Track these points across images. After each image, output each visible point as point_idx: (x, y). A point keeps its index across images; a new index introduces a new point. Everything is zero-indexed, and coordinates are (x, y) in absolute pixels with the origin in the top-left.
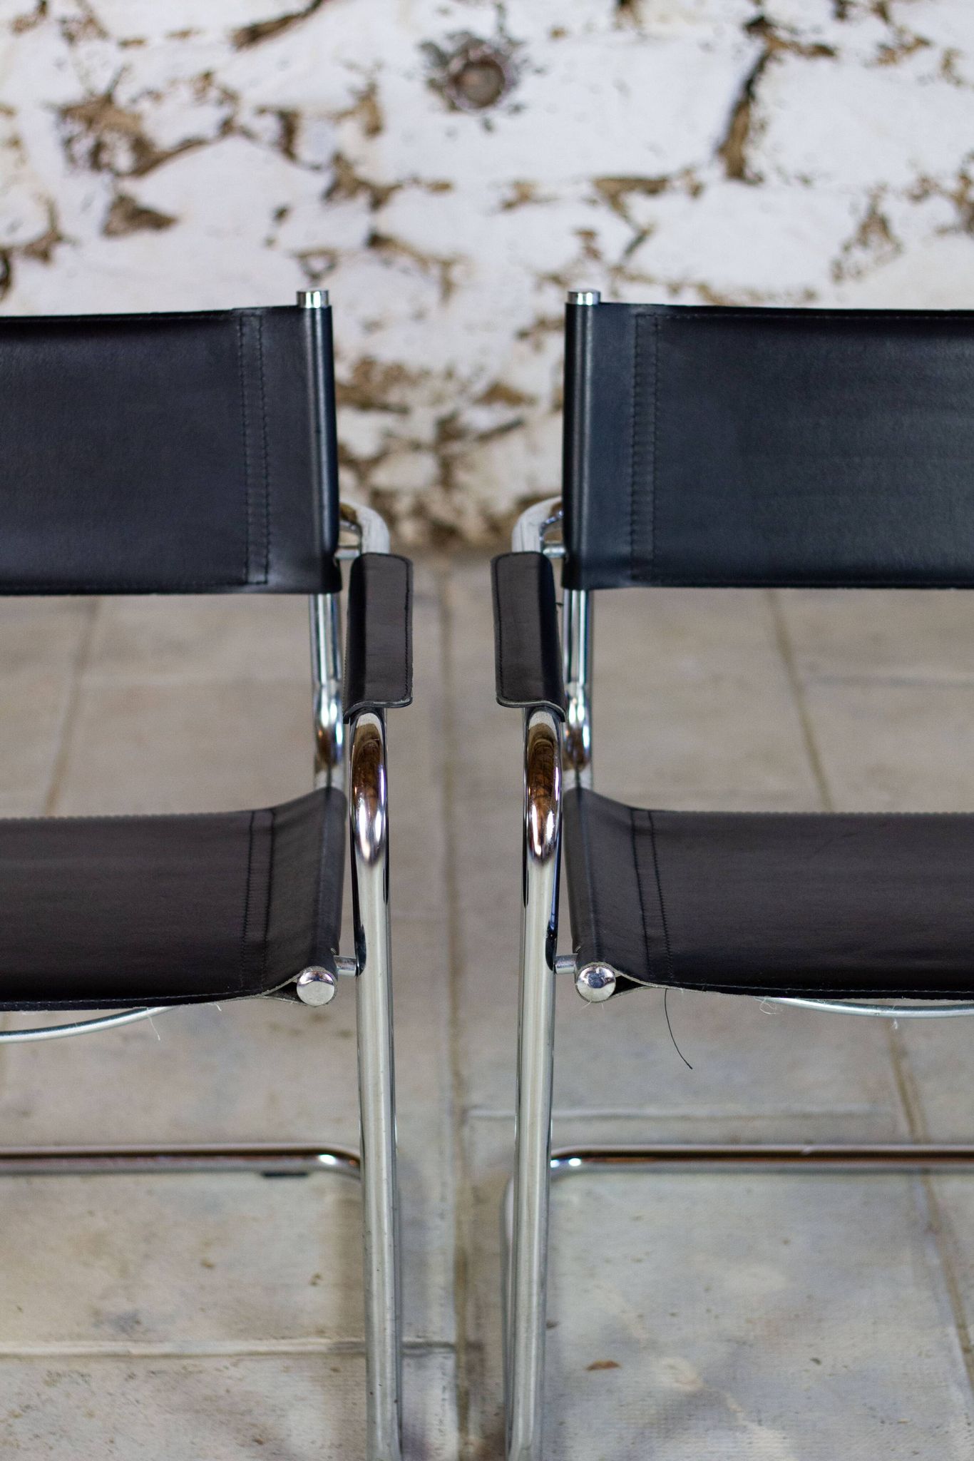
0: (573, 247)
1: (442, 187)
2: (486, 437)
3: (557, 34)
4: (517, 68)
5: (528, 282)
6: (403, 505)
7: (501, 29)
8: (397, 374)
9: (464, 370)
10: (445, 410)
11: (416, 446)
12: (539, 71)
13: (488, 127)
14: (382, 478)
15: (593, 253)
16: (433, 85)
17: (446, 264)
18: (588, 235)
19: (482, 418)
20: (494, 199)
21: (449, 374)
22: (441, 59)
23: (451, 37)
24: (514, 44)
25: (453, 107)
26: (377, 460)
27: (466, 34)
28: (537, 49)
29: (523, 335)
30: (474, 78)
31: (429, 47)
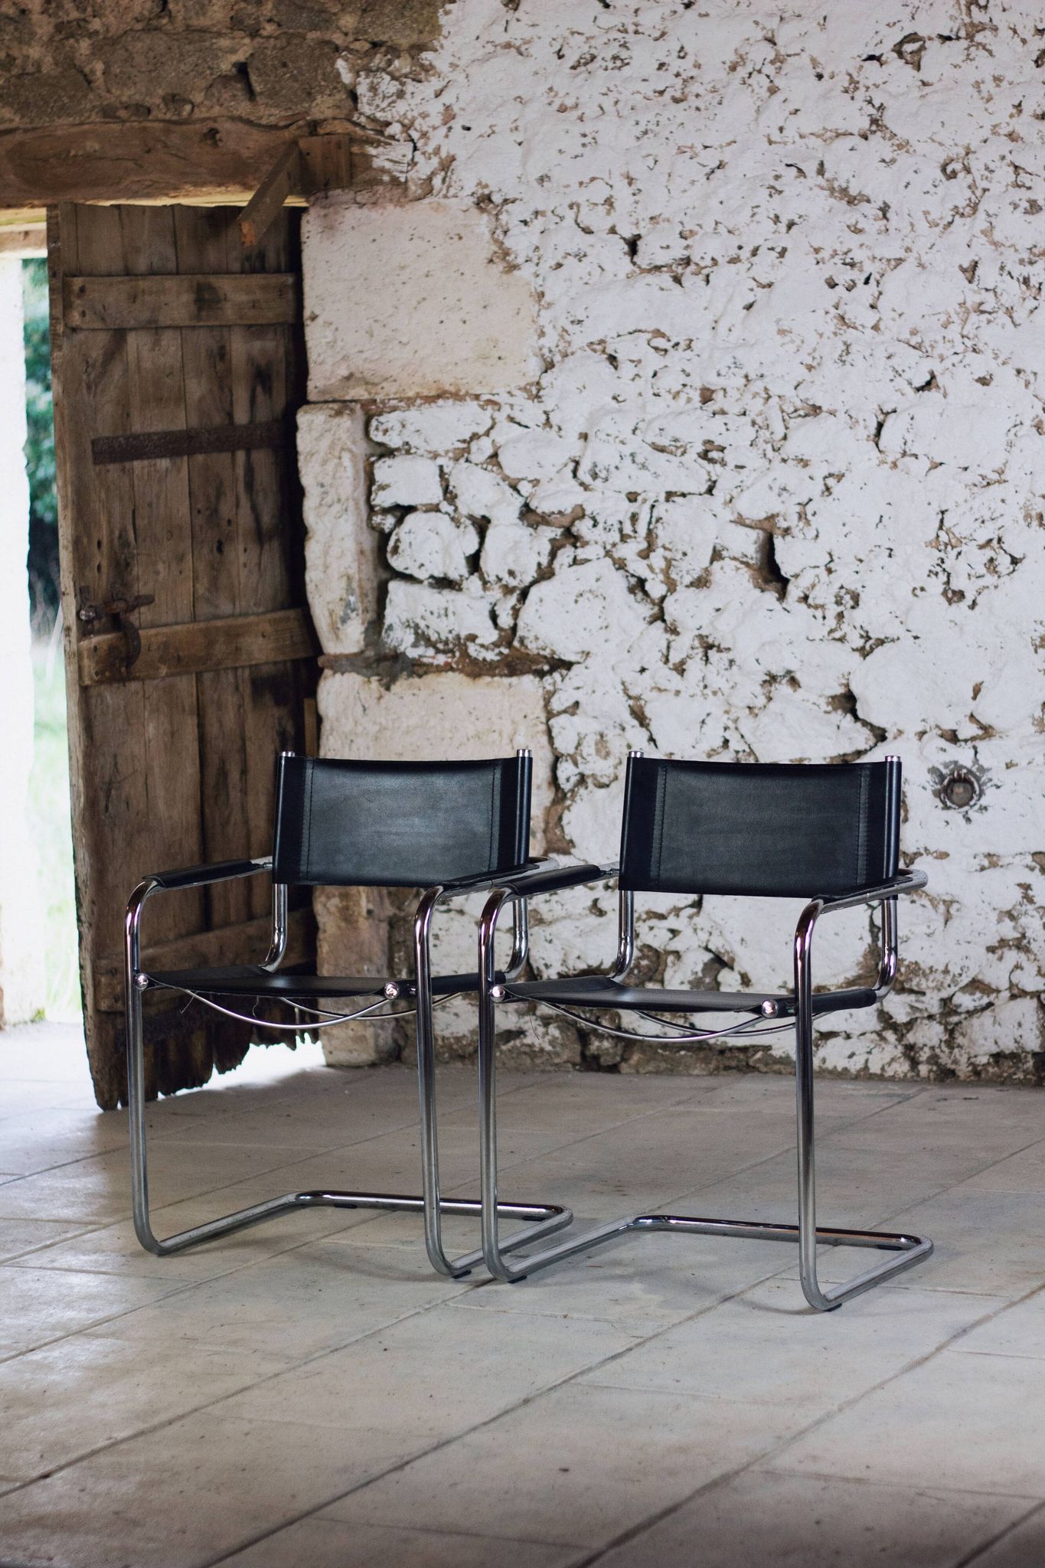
0: (1018, 893)
1: (943, 855)
2: (970, 1013)
3: (1009, 766)
4: (985, 784)
5: (994, 917)
6: (924, 1055)
7: (976, 761)
8: (915, 969)
9: (955, 969)
10: (945, 994)
11: (931, 1017)
12: (998, 787)
13: (968, 820)
14: (910, 1038)
15: (1031, 901)
16: (937, 794)
17: (948, 904)
18: (1026, 887)
19: (966, 1001)
20: (975, 864)
21: (946, 971)
22: (942, 777)
23: (946, 766)
24: (982, 769)
25: (946, 808)
26: (910, 1025)
27: (956, 763)
28: (998, 774)
29: (991, 950)
30: (959, 789)
31: (933, 770)
